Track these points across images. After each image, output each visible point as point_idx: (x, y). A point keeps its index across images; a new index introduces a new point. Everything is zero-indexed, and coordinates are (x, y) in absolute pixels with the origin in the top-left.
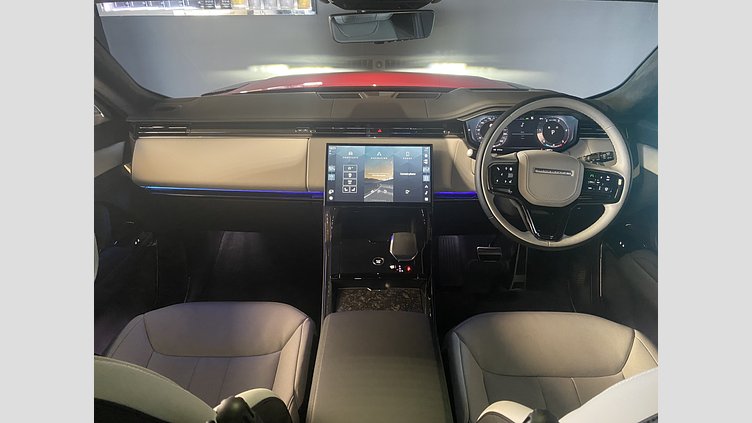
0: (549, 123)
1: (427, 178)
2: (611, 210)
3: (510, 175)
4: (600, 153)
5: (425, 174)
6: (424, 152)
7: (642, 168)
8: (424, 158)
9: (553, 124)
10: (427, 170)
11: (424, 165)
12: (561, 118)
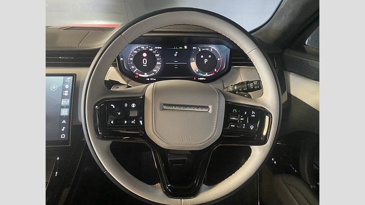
0: (203, 52)
1: (65, 112)
2: (258, 154)
3: (133, 114)
4: (248, 82)
5: (63, 107)
6: (64, 83)
7: (289, 95)
8: (64, 89)
9: (206, 53)
10: (66, 102)
11: (63, 97)
12: (213, 48)
